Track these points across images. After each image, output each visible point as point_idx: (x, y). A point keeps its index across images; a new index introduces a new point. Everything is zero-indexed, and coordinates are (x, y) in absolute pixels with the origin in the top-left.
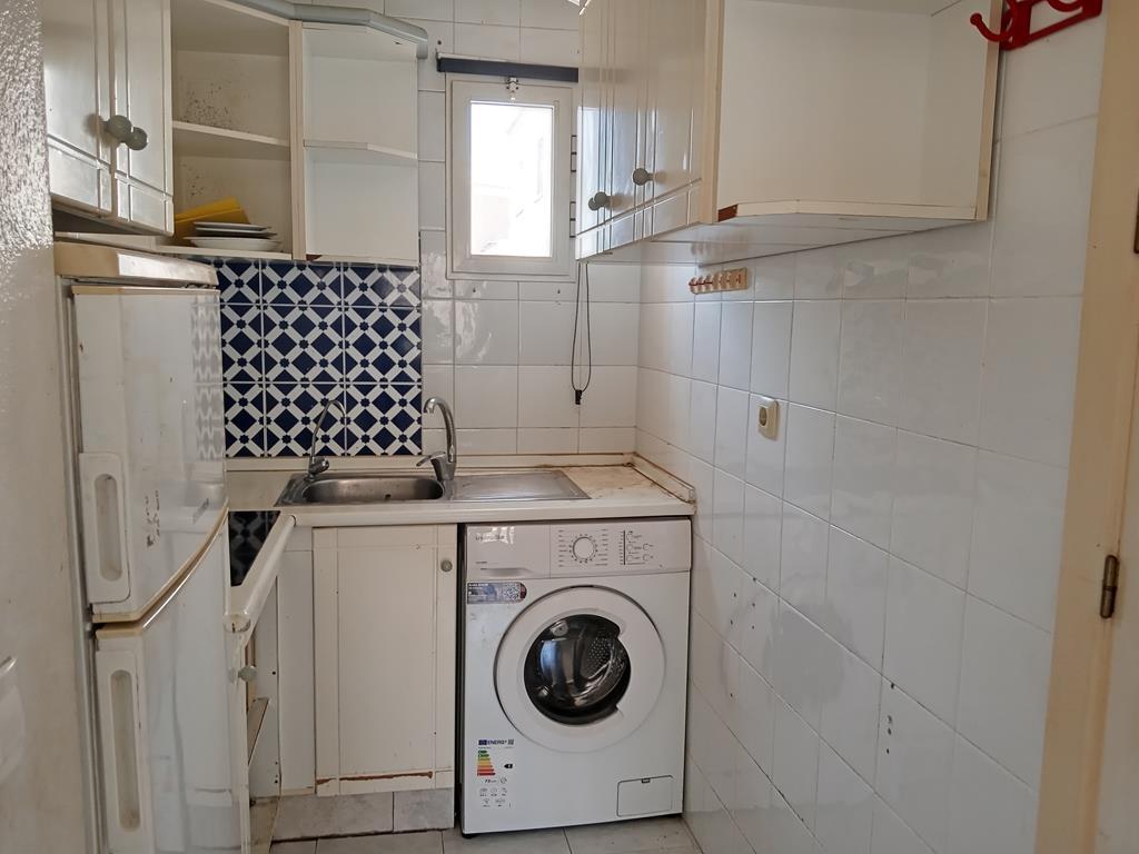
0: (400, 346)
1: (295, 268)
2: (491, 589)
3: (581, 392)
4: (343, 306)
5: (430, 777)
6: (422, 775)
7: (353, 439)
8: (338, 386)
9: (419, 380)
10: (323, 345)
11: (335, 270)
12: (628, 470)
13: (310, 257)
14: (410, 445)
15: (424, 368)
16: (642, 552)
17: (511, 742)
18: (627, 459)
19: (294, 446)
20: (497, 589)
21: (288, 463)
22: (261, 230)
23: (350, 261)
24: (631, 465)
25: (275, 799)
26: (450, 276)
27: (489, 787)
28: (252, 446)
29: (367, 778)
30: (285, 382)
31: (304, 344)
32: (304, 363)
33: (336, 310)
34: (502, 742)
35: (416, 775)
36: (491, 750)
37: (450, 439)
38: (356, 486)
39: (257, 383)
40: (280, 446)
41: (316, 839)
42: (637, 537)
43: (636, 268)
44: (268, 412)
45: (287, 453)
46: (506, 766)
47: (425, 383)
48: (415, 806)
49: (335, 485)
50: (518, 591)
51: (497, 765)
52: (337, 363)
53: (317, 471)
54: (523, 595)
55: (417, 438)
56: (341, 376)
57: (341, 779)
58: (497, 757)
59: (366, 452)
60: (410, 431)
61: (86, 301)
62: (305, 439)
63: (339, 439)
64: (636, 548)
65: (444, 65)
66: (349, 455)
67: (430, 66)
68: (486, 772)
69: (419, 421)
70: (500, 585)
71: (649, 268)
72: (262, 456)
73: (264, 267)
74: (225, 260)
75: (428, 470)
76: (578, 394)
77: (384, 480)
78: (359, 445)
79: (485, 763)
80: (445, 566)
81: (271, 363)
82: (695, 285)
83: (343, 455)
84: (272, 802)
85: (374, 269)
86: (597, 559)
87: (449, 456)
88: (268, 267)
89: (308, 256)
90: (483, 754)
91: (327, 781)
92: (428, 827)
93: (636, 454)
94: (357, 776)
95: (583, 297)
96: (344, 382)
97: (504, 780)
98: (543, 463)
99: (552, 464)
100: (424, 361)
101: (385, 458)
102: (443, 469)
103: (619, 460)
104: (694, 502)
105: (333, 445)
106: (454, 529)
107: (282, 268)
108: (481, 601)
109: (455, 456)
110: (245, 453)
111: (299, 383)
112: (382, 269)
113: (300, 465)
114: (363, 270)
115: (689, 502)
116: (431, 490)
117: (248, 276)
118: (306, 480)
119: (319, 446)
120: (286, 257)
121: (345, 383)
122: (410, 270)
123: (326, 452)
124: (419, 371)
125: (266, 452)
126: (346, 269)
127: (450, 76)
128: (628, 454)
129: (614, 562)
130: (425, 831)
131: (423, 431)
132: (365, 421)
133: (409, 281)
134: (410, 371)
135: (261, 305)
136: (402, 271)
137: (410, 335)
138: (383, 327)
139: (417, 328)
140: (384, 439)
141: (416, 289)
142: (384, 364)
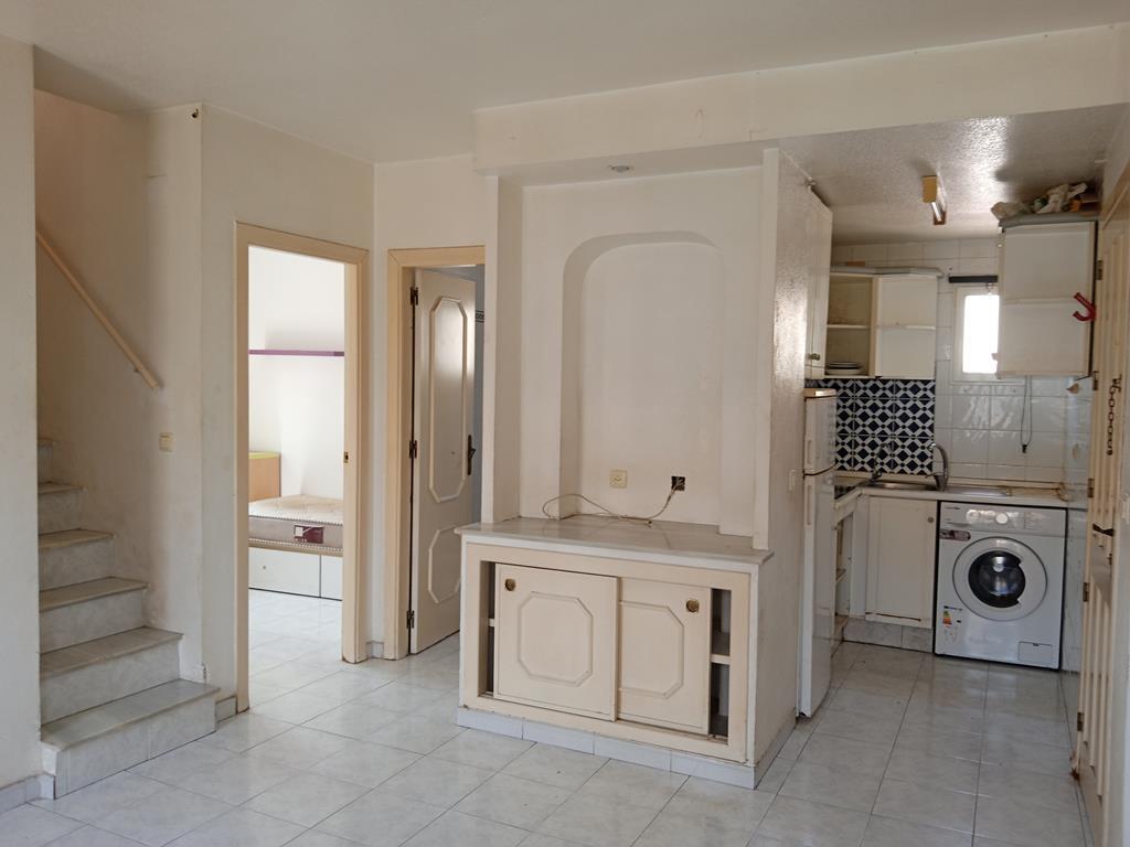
0: (924, 418)
1: (871, 381)
2: (952, 533)
4: (894, 399)
5: (921, 621)
6: (916, 619)
7: (896, 465)
8: (890, 438)
9: (933, 436)
10: (884, 417)
11: (891, 381)
13: (877, 377)
14: (926, 470)
15: (935, 430)
17: (961, 610)
18: (1056, 486)
19: (866, 466)
20: (955, 534)
21: (863, 475)
22: (855, 365)
23: (899, 377)
24: (1057, 489)
25: (846, 618)
26: (952, 383)
27: (948, 630)
28: (846, 465)
29: (888, 616)
30: (864, 435)
31: (874, 417)
32: (874, 426)
33: (891, 400)
34: (956, 609)
35: (913, 619)
36: (950, 612)
37: (945, 466)
40: (859, 466)
41: (864, 643)
44: (854, 449)
45: (863, 469)
46: (958, 621)
47: (935, 438)
48: (913, 637)
50: (966, 536)
51: (953, 620)
52: (890, 427)
54: (969, 538)
55: (930, 467)
56: (892, 433)
57: (877, 614)
58: (953, 616)
59: (902, 472)
60: (926, 463)
61: (809, 402)
62: (872, 463)
64: (1032, 521)
65: (953, 280)
66: (893, 472)
67: (945, 281)
68: (947, 622)
69: (932, 457)
70: (957, 532)
72: (851, 470)
73: (856, 380)
76: (1025, 447)
78: (899, 468)
79: (948, 618)
80: (931, 520)
81: (857, 426)
82: (1070, 390)
83: (890, 472)
85: (911, 381)
86: (1009, 525)
88: (859, 380)
90: (946, 613)
91: (870, 613)
92: (918, 649)
93: (1061, 483)
95: (1028, 393)
96: (893, 436)
97: (956, 628)
100: (934, 426)
101: (912, 475)
102: (941, 480)
103: (1051, 486)
104: (1068, 501)
105: (886, 468)
106: (936, 503)
107: (865, 381)
108: (948, 538)
110: (842, 468)
111: (871, 436)
112: (915, 381)
113: (869, 476)
114: (905, 382)
115: (1065, 502)
116: (932, 488)
117: (849, 385)
119: (878, 467)
120: (866, 377)
122: (930, 381)
123: (882, 470)
124: (932, 431)
125: (852, 468)
126: (896, 381)
127: (956, 284)
128: (1057, 483)
130: (916, 651)
131: (934, 462)
132: (903, 456)
133: (929, 386)
134: (927, 431)
135: (854, 398)
136: (925, 382)
137: (928, 413)
138: (915, 409)
139: (932, 409)
140: (912, 466)
141: (933, 390)
142: (914, 427)
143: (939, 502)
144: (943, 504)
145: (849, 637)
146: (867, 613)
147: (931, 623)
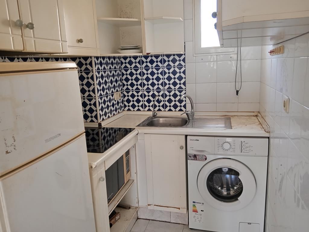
0: (180, 78)
1: (150, 57)
2: (195, 156)
3: (238, 91)
4: (163, 67)
5: (179, 209)
6: (177, 208)
7: (166, 106)
8: (162, 91)
9: (185, 89)
10: (158, 79)
11: (161, 56)
12: (255, 118)
14: (182, 108)
15: (187, 85)
16: (248, 149)
17: (203, 204)
18: (255, 114)
19: (151, 108)
20: (197, 157)
22: (137, 47)
23: (165, 53)
24: (257, 116)
25: (136, 208)
26: (195, 55)
27: (196, 216)
28: (140, 108)
29: (161, 206)
30: (148, 90)
31: (153, 79)
32: (153, 85)
33: (161, 68)
34: (200, 203)
35: (175, 208)
36: (196, 205)
37: (192, 107)
38: (165, 120)
39: (141, 90)
40: (147, 108)
41: (149, 220)
42: (247, 143)
43: (260, 47)
44: (144, 98)
45: (149, 110)
46: (202, 211)
47: (187, 90)
48: (176, 216)
49: (159, 119)
50: (204, 158)
51: (199, 210)
52: (162, 84)
53: (154, 116)
54: (206, 159)
55: (185, 106)
56: (163, 88)
57: (154, 205)
58: (199, 207)
59: (170, 110)
60: (183, 104)
62: (154, 106)
63: (163, 106)
64: (246, 147)
66: (166, 111)
68: (195, 211)
69: (185, 101)
70: (198, 155)
71: (264, 47)
72: (143, 111)
73: (142, 57)
74: (122, 57)
75: (185, 116)
76: (237, 92)
77: (173, 119)
78: (168, 108)
79: (195, 208)
80: (181, 148)
81: (144, 85)
82: (271, 52)
83: (164, 111)
84: (135, 208)
85: (172, 55)
86: (231, 150)
87: (192, 112)
88: (143, 57)
89: (147, 53)
90: (194, 206)
91: (150, 205)
92: (180, 223)
93: (259, 112)
94: (158, 205)
95: (239, 58)
97: (201, 215)
98: (225, 115)
99: (228, 115)
100: (186, 83)
101: (175, 112)
102: (190, 116)
103: (252, 114)
104: (269, 132)
105: (161, 108)
106: (184, 136)
107: (146, 57)
108: (192, 159)
109: (194, 112)
110: (139, 110)
111: (152, 90)
112: (174, 55)
113: (150, 114)
114: (168, 56)
115: (267, 132)
116: (184, 123)
117: (137, 60)
118: (152, 118)
119: (157, 108)
121: (164, 90)
122: (182, 55)
123: (159, 110)
124: (185, 86)
125: (144, 110)
126: (164, 56)
128: (256, 112)
129: (238, 151)
130: (179, 224)
131: (186, 104)
132: (170, 101)
133: (182, 58)
134: (182, 86)
135: (141, 68)
136: (180, 55)
137: (182, 75)
138: (174, 73)
139: (184, 72)
140: (175, 106)
141: (184, 60)
142: (175, 84)
143: (186, 136)
144: (188, 137)
145: (140, 216)
146: (149, 205)
147: (186, 210)
